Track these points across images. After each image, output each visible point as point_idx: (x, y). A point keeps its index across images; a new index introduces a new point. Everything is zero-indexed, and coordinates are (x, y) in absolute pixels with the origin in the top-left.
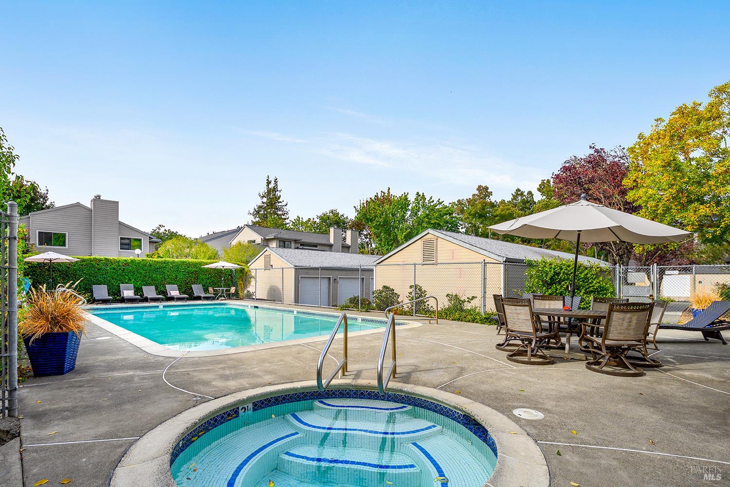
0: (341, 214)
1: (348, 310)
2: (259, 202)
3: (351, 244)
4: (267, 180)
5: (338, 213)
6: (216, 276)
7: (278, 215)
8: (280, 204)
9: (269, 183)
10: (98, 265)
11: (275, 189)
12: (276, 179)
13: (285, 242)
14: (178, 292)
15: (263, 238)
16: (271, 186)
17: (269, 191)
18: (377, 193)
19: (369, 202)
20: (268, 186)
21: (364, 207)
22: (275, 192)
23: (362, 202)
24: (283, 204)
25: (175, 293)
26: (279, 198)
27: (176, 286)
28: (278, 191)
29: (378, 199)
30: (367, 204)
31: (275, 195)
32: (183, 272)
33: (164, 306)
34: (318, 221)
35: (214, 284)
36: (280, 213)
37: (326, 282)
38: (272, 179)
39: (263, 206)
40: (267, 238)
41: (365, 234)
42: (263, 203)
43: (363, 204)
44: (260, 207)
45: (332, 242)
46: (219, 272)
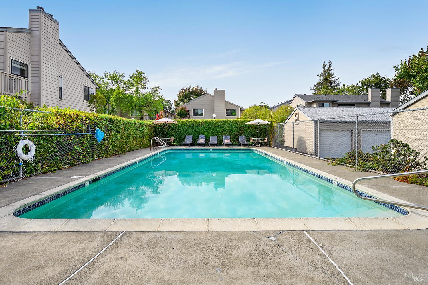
0: (382, 76)
1: (344, 165)
2: (318, 80)
3: (391, 100)
4: (324, 64)
5: (380, 77)
6: (256, 130)
7: (331, 87)
8: (333, 79)
9: (325, 66)
10: (189, 124)
11: (329, 69)
12: (330, 62)
13: (324, 103)
14: (229, 140)
15: (306, 102)
16: (326, 68)
17: (325, 71)
18: (422, 49)
19: (413, 60)
20: (324, 67)
21: (406, 65)
22: (330, 71)
23: (403, 61)
24: (336, 78)
25: (227, 141)
26: (333, 75)
27: (229, 137)
28: (331, 70)
29: (423, 55)
30: (409, 62)
31: (329, 73)
32: (234, 127)
33: (213, 150)
34: (360, 85)
35: (255, 136)
36: (333, 85)
37: (348, 134)
38: (327, 63)
39: (320, 82)
40: (309, 102)
41: (410, 90)
42: (320, 80)
43: (405, 62)
44: (319, 83)
45: (369, 100)
46: (258, 127)
